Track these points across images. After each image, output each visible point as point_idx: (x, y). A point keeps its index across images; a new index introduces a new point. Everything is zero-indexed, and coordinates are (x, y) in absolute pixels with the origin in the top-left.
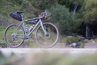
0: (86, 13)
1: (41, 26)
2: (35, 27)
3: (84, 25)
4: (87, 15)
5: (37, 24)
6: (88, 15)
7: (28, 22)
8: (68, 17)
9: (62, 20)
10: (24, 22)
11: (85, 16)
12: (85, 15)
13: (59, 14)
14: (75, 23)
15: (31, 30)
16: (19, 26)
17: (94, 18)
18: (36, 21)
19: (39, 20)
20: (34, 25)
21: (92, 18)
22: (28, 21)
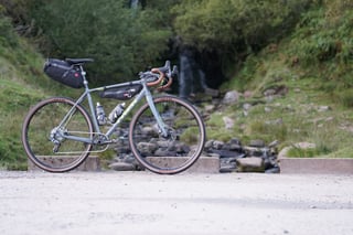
0: (184, 13)
1: (148, 107)
2: (128, 110)
3: (174, 51)
4: (185, 17)
5: (135, 101)
6: (191, 20)
7: (106, 93)
8: (125, 24)
9: (107, 37)
10: (91, 93)
11: (181, 21)
12: (178, 18)
13: (94, 14)
14: (145, 45)
15: (116, 120)
16: (75, 105)
17: (211, 29)
18: (133, 90)
19: (141, 87)
20: (123, 104)
21: (205, 28)
22: (106, 90)
